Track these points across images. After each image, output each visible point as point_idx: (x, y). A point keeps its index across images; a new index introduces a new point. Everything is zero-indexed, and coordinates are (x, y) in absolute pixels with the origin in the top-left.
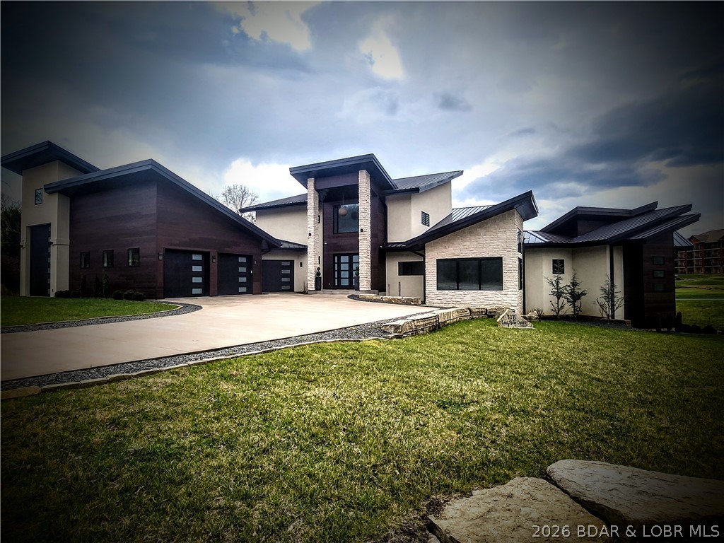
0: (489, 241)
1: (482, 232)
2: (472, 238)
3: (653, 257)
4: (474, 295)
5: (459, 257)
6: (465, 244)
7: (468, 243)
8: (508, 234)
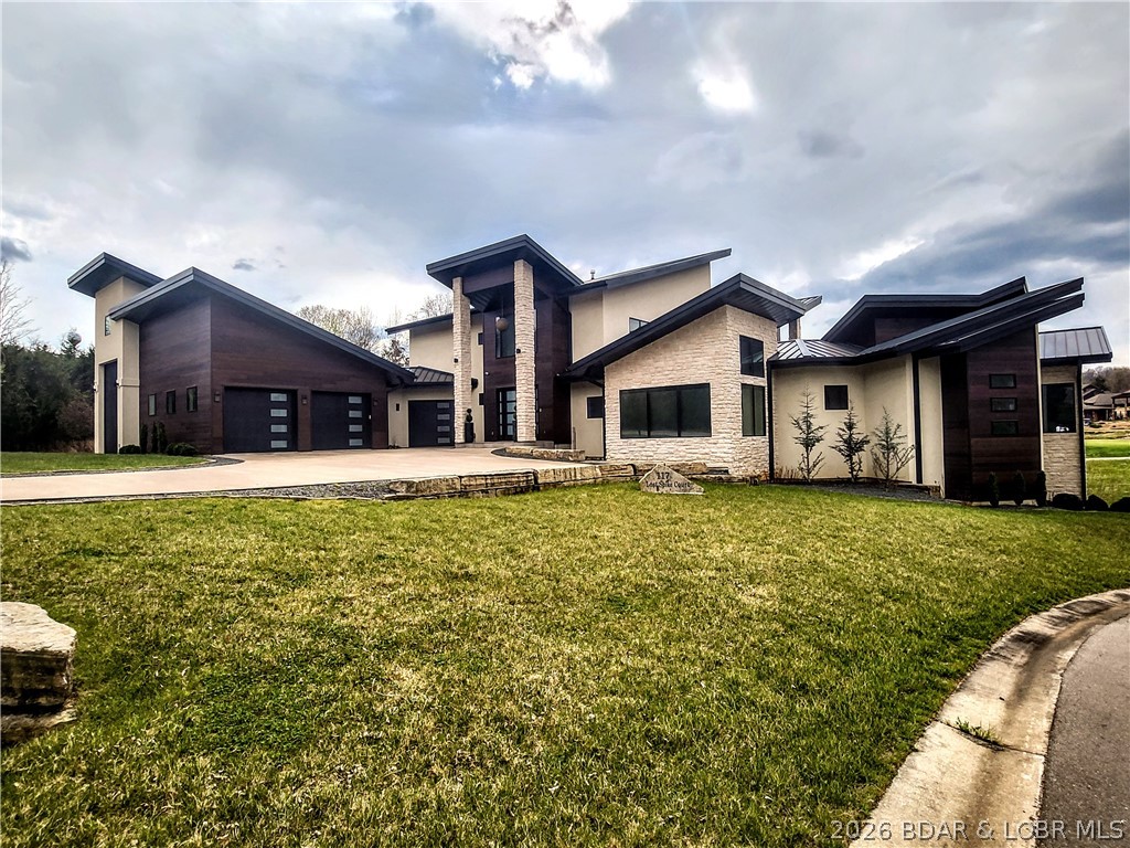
0: (691, 359)
1: (680, 344)
2: (668, 355)
3: (990, 376)
4: (671, 445)
5: (649, 386)
6: (657, 364)
7: (662, 363)
8: (718, 346)
